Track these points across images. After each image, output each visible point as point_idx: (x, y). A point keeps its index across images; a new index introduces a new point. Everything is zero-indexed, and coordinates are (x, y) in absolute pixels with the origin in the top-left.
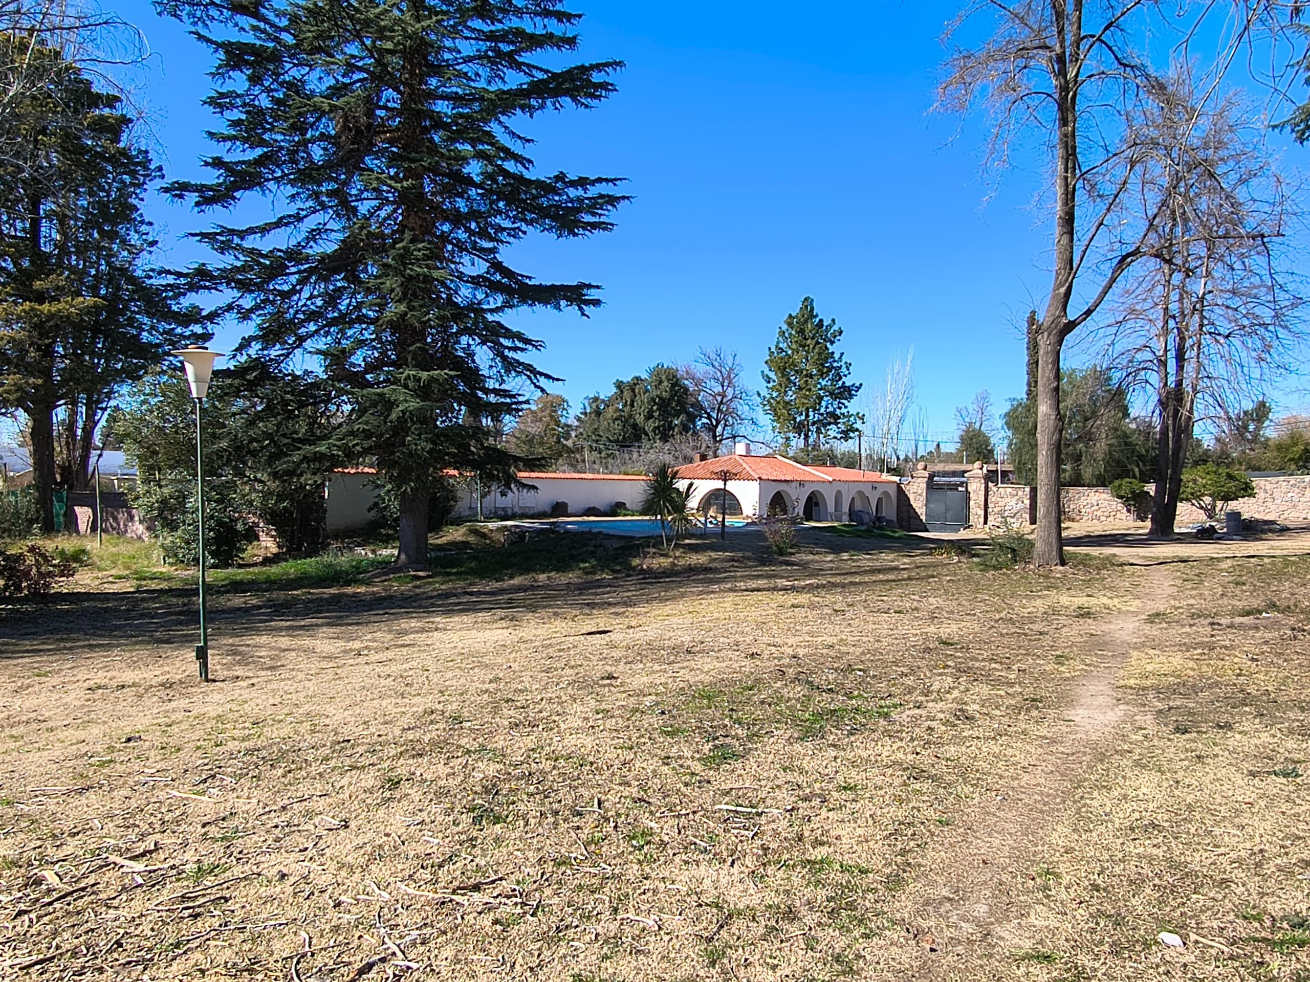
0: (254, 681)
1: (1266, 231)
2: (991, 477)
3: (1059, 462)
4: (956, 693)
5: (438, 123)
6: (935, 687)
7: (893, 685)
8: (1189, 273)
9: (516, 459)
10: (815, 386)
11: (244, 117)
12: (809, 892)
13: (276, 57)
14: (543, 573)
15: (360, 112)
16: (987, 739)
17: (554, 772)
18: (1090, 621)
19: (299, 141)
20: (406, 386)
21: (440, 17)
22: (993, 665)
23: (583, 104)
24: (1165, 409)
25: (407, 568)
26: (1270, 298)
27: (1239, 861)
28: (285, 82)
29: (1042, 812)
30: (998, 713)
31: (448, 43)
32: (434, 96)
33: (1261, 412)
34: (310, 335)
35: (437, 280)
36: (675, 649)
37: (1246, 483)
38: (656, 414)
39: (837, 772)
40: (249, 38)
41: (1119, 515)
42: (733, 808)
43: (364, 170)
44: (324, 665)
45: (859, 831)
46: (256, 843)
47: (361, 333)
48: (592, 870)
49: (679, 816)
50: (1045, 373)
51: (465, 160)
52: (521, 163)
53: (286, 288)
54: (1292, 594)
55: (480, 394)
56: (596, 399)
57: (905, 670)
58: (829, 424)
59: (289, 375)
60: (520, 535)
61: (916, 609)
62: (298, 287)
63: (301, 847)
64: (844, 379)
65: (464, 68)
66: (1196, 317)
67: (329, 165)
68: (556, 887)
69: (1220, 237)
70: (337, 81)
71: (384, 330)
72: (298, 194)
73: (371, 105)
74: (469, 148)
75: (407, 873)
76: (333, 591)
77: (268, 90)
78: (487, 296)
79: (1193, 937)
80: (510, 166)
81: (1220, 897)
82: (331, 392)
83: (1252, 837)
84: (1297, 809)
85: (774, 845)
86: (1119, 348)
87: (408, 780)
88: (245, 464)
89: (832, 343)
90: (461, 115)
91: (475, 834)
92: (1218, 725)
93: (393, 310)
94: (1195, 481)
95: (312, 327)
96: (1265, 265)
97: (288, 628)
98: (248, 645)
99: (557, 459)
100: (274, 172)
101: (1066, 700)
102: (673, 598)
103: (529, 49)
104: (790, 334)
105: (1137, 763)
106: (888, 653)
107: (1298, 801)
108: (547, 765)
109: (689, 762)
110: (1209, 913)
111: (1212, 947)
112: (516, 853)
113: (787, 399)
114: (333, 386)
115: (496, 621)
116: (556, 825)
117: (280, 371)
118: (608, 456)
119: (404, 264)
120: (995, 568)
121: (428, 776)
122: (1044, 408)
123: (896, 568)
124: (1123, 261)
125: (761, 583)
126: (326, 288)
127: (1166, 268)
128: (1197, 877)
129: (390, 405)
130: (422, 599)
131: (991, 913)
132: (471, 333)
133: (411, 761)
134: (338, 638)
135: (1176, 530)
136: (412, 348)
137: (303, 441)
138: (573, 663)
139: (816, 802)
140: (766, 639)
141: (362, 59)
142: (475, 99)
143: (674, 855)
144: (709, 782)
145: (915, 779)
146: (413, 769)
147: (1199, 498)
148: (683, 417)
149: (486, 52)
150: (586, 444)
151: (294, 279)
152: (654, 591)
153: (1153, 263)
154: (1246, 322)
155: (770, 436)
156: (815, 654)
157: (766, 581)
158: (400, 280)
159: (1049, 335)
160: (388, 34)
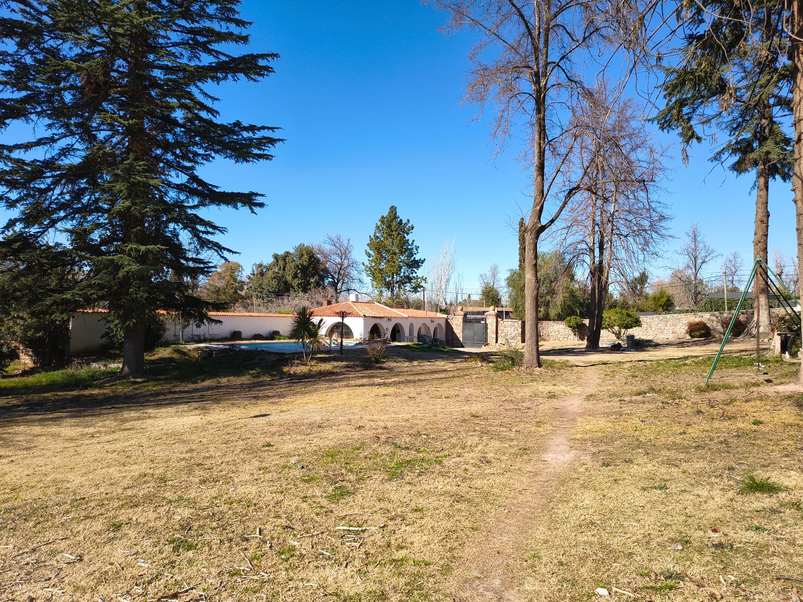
0: (13, 458)
1: (646, 178)
2: (499, 315)
3: (537, 306)
4: (480, 447)
5: (154, 83)
6: (469, 444)
7: (445, 443)
8: (606, 200)
9: (207, 304)
10: (397, 260)
11: (13, 69)
12: (394, 581)
13: (38, 32)
14: (225, 377)
15: (100, 72)
16: (499, 474)
17: (230, 512)
18: (555, 400)
19: (54, 89)
20: (129, 255)
21: (156, 16)
22: (502, 429)
23: (252, 79)
24: (594, 277)
25: (128, 376)
26: (648, 215)
27: (637, 541)
28: (44, 48)
29: (530, 518)
30: (504, 458)
31: (162, 33)
32: (152, 66)
33: (643, 279)
34: (60, 219)
35: (152, 186)
36: (311, 425)
37: (637, 319)
38: (299, 275)
39: (411, 500)
40: (18, 17)
41: (570, 337)
42: (347, 528)
43: (102, 111)
44: (67, 445)
45: (425, 538)
46: (11, 577)
47: (98, 219)
48: (255, 577)
49: (312, 536)
50: (529, 254)
51: (173, 109)
52: (211, 113)
53: (43, 186)
54: (662, 382)
55: (183, 261)
56: (260, 265)
57: (451, 434)
58: (406, 283)
59: (45, 245)
60: (209, 353)
61: (457, 395)
62: (52, 186)
63: (47, 578)
64: (415, 256)
65: (173, 50)
66: (610, 225)
67: (76, 106)
68: (230, 591)
69: (622, 181)
70: (83, 51)
71: (115, 218)
72: (53, 124)
73: (107, 68)
74: (175, 101)
75: (125, 590)
76: (75, 393)
77: (32, 53)
78: (188, 197)
79: (614, 589)
80: (204, 114)
81: (628, 564)
82: (75, 258)
83: (644, 527)
84: (667, 508)
85: (372, 551)
86: (569, 241)
87: (127, 524)
88: (10, 306)
89: (408, 234)
90: (170, 80)
91: (174, 558)
92: (625, 461)
93: (121, 205)
94: (610, 318)
95: (62, 214)
96: (645, 197)
97: (40, 420)
98: (9, 433)
99: (234, 304)
100: (36, 108)
101: (542, 448)
102: (310, 392)
103: (217, 41)
104: (383, 228)
105: (583, 486)
106: (441, 424)
107: (667, 504)
108: (224, 508)
109: (319, 500)
110: (623, 573)
111: (624, 594)
112: (202, 570)
113: (381, 267)
114: (77, 254)
115: (191, 411)
116: (230, 548)
117: (38, 243)
118: (269, 301)
119: (130, 175)
120: (503, 369)
121: (142, 520)
122: (529, 276)
123: (445, 371)
124: (571, 192)
125: (365, 381)
126: (73, 188)
127: (594, 197)
128: (616, 553)
129: (118, 267)
130: (139, 397)
131: (503, 584)
132: (176, 221)
133: (130, 511)
134: (77, 426)
135: (601, 346)
136: (135, 230)
137: (54, 291)
138: (244, 437)
139: (399, 520)
140: (368, 417)
141: (101, 38)
142: (180, 70)
143: (309, 563)
144: (332, 512)
145: (458, 502)
146: (131, 516)
147: (612, 327)
148: (316, 277)
149: (188, 40)
150: (254, 294)
151: (49, 181)
152: (298, 388)
153: (586, 194)
154: (636, 228)
155: (370, 289)
156: (397, 426)
157: (367, 380)
158: (126, 185)
159: (531, 233)
160: (120, 23)
